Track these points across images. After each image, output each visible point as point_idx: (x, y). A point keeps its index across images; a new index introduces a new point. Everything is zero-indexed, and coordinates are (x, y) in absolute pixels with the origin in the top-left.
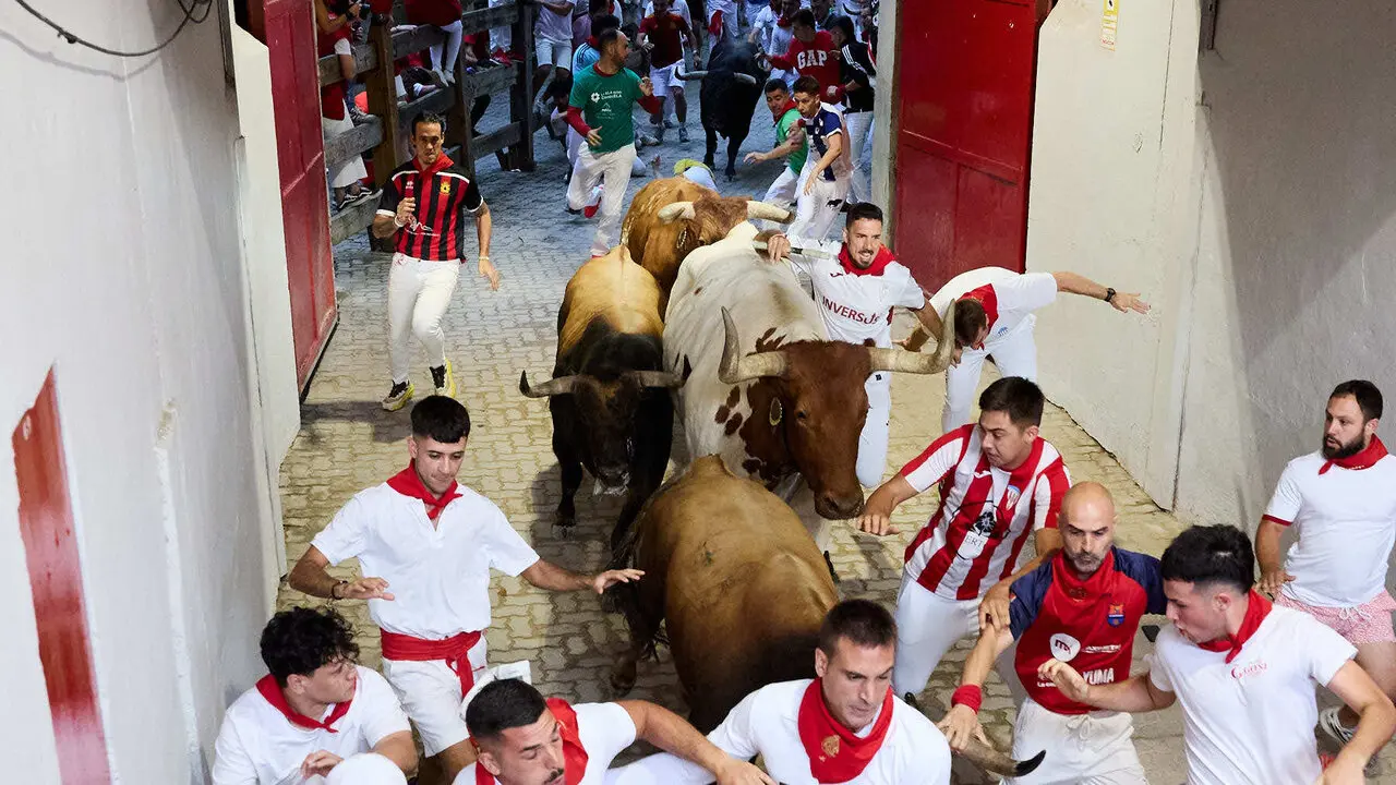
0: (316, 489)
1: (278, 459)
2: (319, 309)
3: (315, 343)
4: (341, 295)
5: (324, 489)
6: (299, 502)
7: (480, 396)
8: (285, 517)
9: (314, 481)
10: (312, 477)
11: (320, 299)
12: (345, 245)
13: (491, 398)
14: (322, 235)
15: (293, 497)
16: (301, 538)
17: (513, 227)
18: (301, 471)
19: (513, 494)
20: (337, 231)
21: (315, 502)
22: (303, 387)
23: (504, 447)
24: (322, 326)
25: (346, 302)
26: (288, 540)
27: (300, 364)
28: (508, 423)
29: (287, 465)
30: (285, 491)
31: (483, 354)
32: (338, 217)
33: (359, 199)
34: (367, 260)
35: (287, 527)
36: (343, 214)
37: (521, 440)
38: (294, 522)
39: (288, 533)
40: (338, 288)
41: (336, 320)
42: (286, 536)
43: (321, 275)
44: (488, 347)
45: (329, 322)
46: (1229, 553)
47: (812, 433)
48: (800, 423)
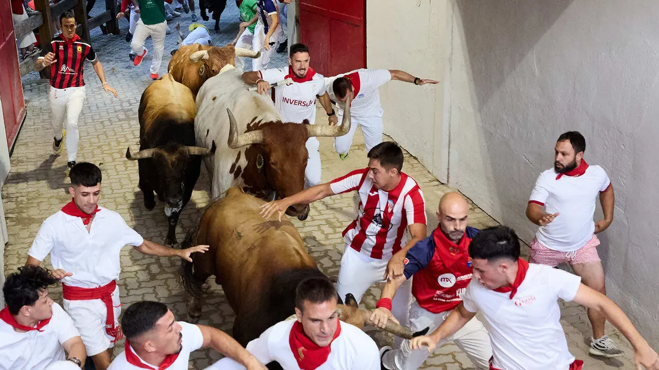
0: (19, 199)
2: (16, 108)
3: (15, 126)
4: (27, 102)
5: (24, 198)
6: (12, 205)
7: (99, 147)
8: (6, 214)
9: (19, 195)
10: (17, 193)
11: (16, 104)
12: (28, 76)
13: (105, 148)
14: (16, 73)
15: (9, 203)
16: (14, 223)
17: (111, 63)
19: (119, 195)
20: (23, 69)
21: (21, 205)
22: (11, 148)
24: (18, 117)
25: (30, 104)
26: (8, 225)
27: (8, 137)
28: (114, 160)
29: (5, 188)
30: (4, 201)
31: (99, 126)
32: (23, 62)
33: (34, 53)
34: (39, 83)
35: (7, 218)
36: (26, 61)
38: (10, 215)
39: (8, 221)
40: (25, 98)
41: (25, 114)
42: (7, 223)
43: (16, 92)
44: (102, 123)
45: (22, 115)
46: (504, 242)
47: (279, 171)
48: (272, 166)
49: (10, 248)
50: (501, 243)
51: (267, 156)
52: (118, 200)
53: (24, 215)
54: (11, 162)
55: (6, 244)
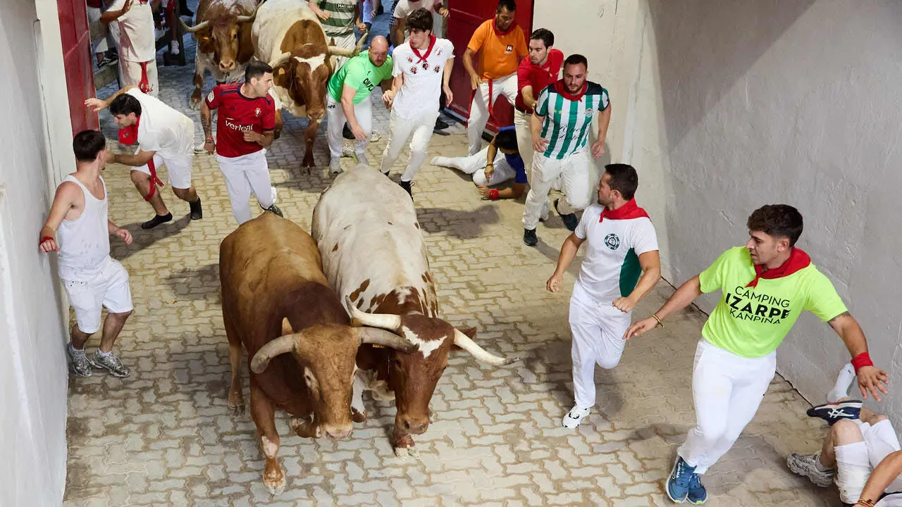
11: (89, 124)
12: (103, 90)
14: (89, 84)
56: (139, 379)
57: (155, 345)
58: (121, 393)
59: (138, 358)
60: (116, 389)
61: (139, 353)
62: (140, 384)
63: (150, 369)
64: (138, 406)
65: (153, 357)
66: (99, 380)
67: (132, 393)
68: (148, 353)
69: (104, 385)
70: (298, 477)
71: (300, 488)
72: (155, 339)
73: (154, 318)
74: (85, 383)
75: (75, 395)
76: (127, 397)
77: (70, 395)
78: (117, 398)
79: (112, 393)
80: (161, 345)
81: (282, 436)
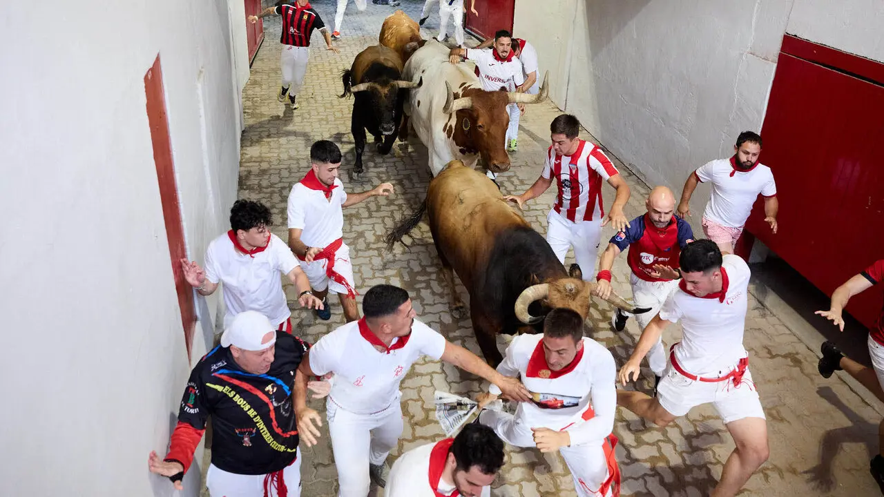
0: (256, 99)
1: (241, 88)
2: (257, 34)
3: (255, 46)
4: (265, 29)
5: (259, 99)
6: (249, 103)
8: (244, 109)
10: (254, 95)
11: (257, 31)
14: (258, 6)
15: (247, 102)
18: (250, 92)
22: (251, 62)
23: (324, 85)
24: (258, 40)
25: (267, 31)
27: (250, 53)
29: (245, 90)
30: (244, 100)
31: (317, 51)
37: (330, 82)
38: (247, 111)
40: (264, 26)
41: (263, 37)
44: (319, 48)
45: (261, 38)
46: (713, 253)
47: (485, 134)
48: (480, 130)
49: (245, 134)
50: (711, 253)
51: (474, 120)
52: (326, 105)
53: (257, 111)
54: (251, 72)
55: (243, 132)
56: (280, 182)
57: (291, 161)
58: (269, 190)
59: (280, 170)
60: (267, 188)
61: (282, 166)
62: (280, 185)
63: (287, 176)
64: (280, 198)
65: (289, 170)
66: (256, 182)
67: (276, 189)
68: (285, 167)
69: (259, 185)
70: (374, 243)
71: (375, 249)
72: (290, 158)
73: (291, 146)
74: (248, 183)
75: (242, 191)
76: (272, 193)
77: (239, 191)
78: (266, 193)
79: (265, 190)
80: (295, 162)
81: (365, 218)
